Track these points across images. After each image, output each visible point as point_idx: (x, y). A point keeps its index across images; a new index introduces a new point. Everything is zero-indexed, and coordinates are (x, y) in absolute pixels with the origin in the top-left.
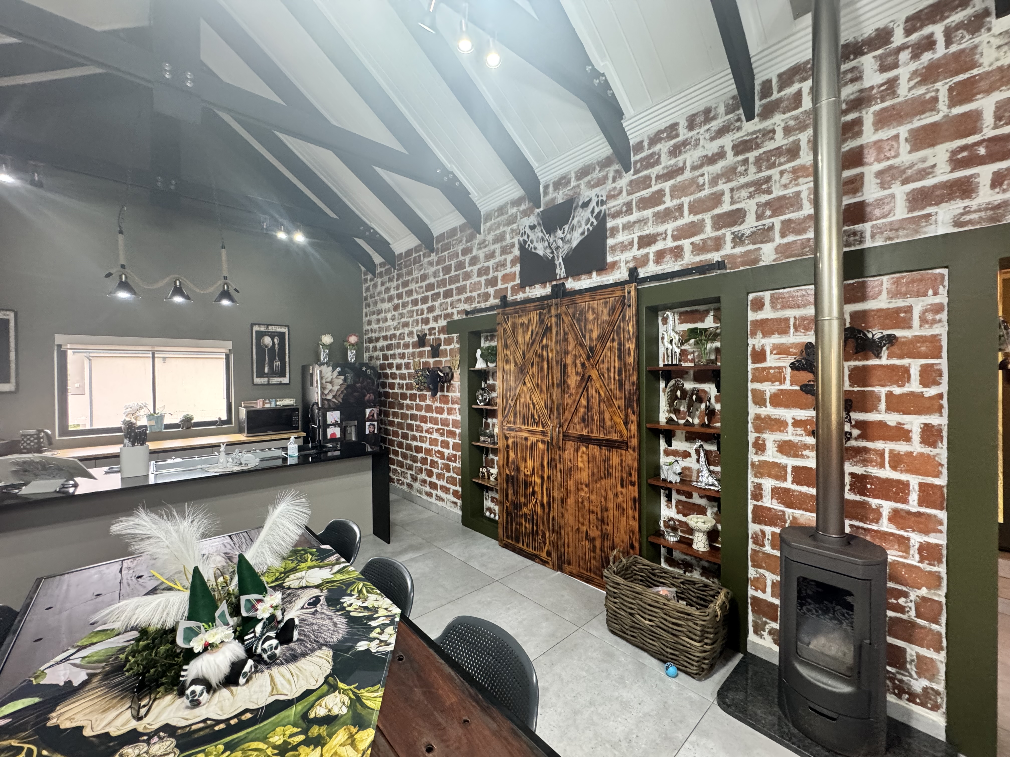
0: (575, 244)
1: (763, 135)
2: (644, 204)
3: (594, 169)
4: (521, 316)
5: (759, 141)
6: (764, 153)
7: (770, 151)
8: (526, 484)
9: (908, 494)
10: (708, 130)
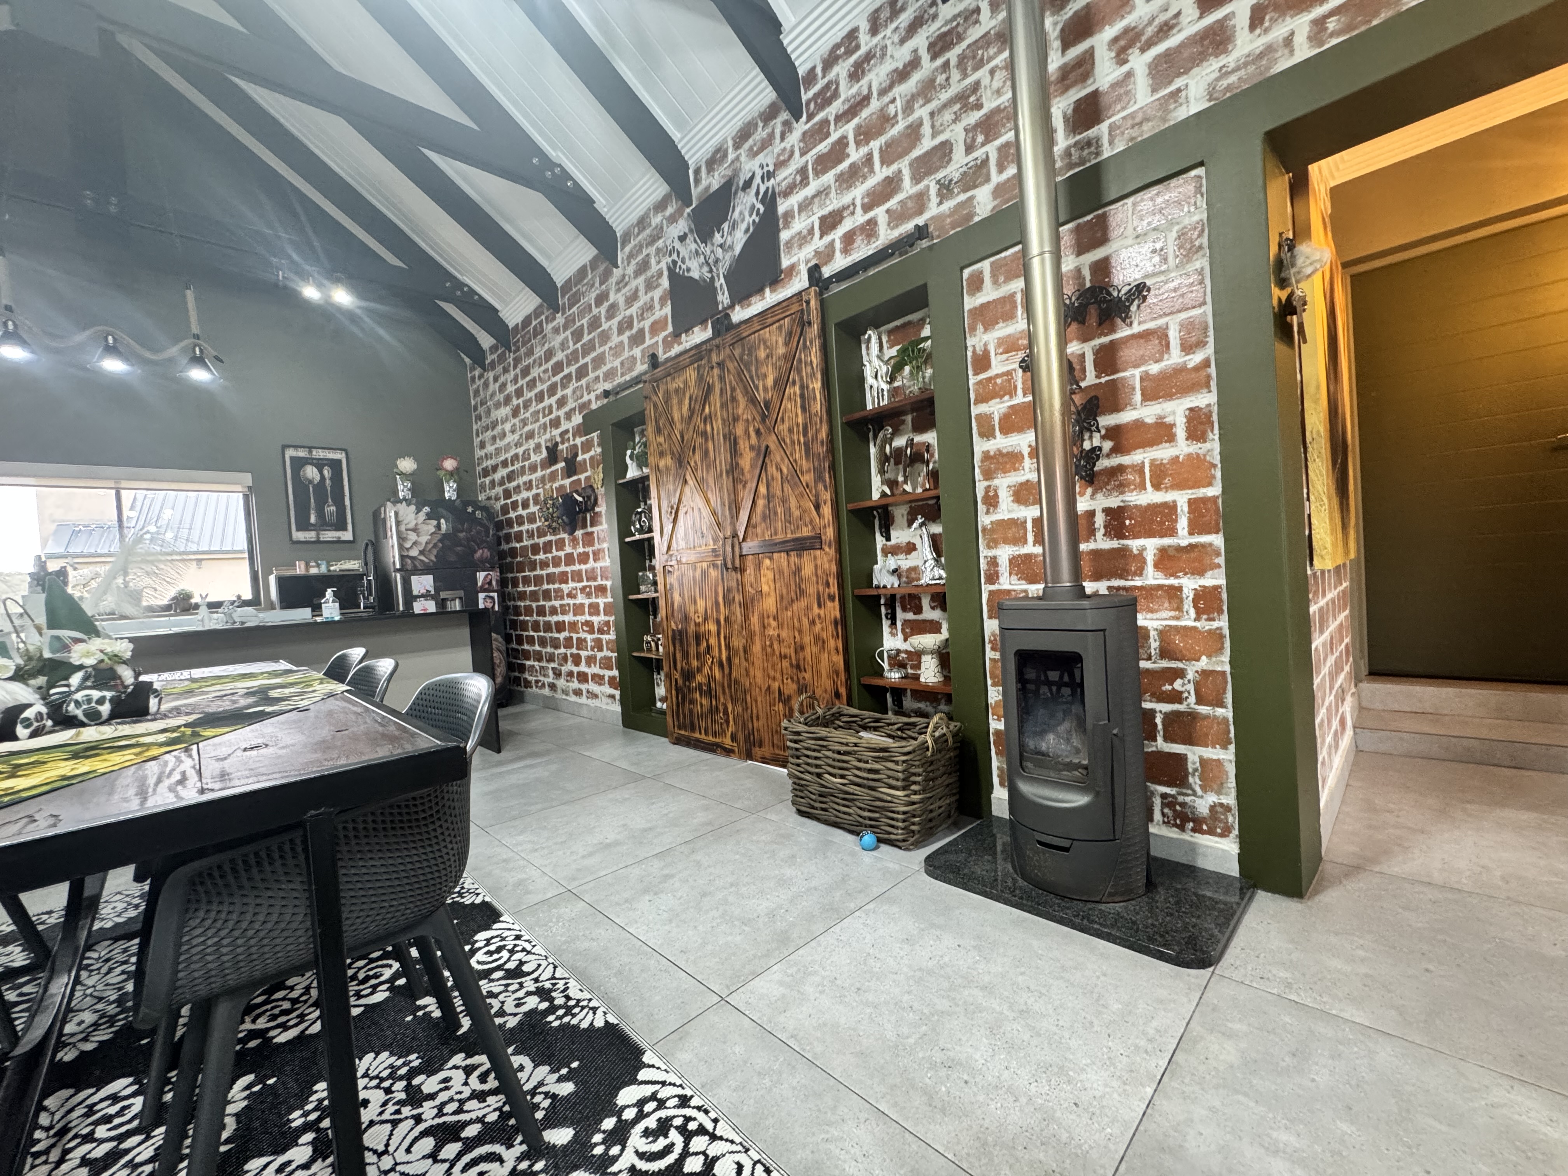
0: (738, 249)
1: (966, 19)
2: (824, 163)
3: (756, 126)
4: (674, 379)
5: (960, 29)
6: (969, 46)
7: (976, 41)
8: (698, 638)
9: (1176, 521)
10: (897, 28)
